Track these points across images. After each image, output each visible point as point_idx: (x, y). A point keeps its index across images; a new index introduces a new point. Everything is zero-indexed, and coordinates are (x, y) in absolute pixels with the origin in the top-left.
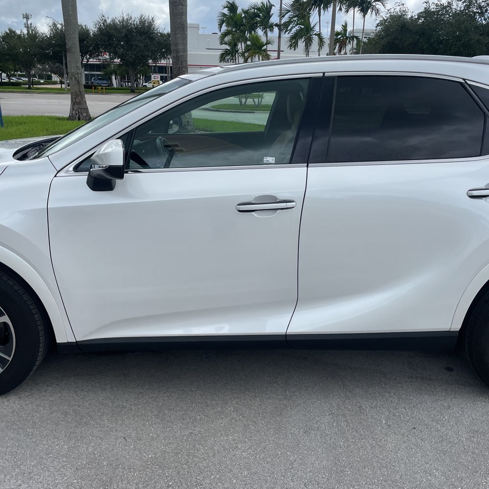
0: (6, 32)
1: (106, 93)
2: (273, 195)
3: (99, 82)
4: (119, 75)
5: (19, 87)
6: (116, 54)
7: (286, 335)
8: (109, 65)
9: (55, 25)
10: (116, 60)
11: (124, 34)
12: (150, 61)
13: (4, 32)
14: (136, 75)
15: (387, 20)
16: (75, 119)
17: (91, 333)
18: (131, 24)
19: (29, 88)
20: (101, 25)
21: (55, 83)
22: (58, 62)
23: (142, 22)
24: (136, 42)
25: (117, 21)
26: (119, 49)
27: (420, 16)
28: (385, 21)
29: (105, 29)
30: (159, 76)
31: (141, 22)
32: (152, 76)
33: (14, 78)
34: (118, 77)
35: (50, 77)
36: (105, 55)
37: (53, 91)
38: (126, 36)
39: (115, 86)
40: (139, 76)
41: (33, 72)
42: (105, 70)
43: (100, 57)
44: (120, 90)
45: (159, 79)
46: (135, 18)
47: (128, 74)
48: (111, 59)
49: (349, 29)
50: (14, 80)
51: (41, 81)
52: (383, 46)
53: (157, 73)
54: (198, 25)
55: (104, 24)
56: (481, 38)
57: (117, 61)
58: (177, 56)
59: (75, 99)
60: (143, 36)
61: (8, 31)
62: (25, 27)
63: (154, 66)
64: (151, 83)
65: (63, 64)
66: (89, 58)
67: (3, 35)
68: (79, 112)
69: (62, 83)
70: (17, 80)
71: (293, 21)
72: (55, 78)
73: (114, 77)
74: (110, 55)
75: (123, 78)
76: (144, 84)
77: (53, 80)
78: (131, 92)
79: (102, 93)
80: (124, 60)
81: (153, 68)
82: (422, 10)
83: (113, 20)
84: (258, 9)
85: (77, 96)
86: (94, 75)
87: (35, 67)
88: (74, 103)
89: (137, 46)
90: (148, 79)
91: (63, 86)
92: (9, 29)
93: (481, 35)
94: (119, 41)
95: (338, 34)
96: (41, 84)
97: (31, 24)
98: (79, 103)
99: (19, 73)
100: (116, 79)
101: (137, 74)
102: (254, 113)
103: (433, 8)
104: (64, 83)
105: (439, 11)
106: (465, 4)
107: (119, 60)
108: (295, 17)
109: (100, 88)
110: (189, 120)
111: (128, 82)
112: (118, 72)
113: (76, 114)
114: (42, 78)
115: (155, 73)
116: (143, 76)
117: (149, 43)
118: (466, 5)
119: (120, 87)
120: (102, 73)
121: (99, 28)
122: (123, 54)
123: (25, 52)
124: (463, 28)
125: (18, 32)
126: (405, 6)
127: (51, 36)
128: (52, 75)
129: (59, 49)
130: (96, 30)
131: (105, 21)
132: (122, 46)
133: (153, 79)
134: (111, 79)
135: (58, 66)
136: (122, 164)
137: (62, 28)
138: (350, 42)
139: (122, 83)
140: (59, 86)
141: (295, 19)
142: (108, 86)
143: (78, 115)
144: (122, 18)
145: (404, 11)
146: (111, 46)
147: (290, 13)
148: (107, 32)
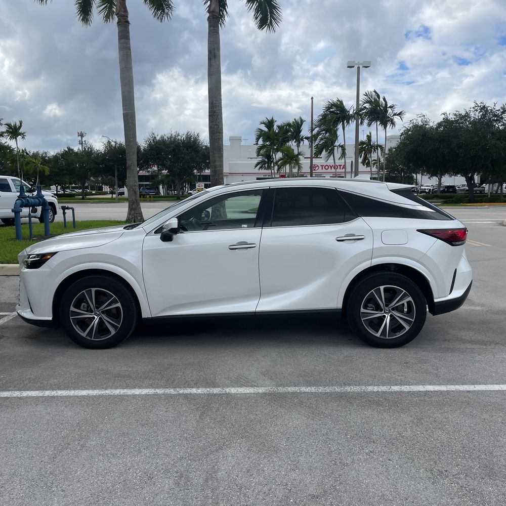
0: (65, 150)
1: (154, 201)
2: (245, 241)
3: (147, 191)
4: (166, 184)
5: (73, 198)
6: (164, 166)
7: (255, 312)
8: (157, 176)
9: (109, 142)
10: (163, 172)
11: (172, 148)
12: (195, 171)
13: (63, 150)
14: (182, 184)
15: (410, 129)
16: (131, 221)
17: (159, 313)
18: (178, 139)
19: (83, 199)
20: (151, 142)
21: (106, 193)
22: (111, 175)
23: (189, 137)
24: (183, 155)
25: (166, 138)
26: (167, 161)
27: (440, 125)
28: (408, 130)
29: (155, 145)
30: (203, 184)
31: (187, 138)
32: (197, 184)
33: (68, 190)
34: (165, 186)
35: (101, 188)
36: (154, 167)
37: (106, 201)
38: (174, 150)
39: (162, 195)
40: (185, 184)
41: (87, 184)
42: (153, 180)
43: (149, 169)
44: (167, 198)
45: (203, 187)
46: (182, 134)
47: (174, 183)
48: (159, 170)
49: (374, 139)
50: (68, 191)
51: (93, 192)
52: (407, 153)
53: (201, 181)
54: (241, 137)
55: (153, 140)
56: (498, 142)
57: (165, 172)
58: (215, 170)
59: (132, 205)
60: (189, 150)
61: (67, 149)
62: (80, 144)
63: (198, 175)
64: (195, 190)
65: (114, 176)
66: (139, 171)
67: (62, 152)
68: (134, 217)
69: (112, 193)
70: (70, 191)
72: (106, 189)
73: (161, 187)
74: (158, 167)
75: (169, 187)
76: (189, 192)
77: (103, 190)
78: (177, 199)
79: (150, 201)
80: (171, 171)
81: (198, 177)
82: (441, 120)
83: (162, 137)
84: (290, 125)
85: (133, 203)
86: (143, 185)
87: (89, 180)
88: (130, 209)
89: (183, 158)
90: (193, 187)
91: (114, 196)
92: (67, 148)
93: (498, 139)
94: (167, 155)
95: (363, 143)
96: (93, 194)
97: (85, 141)
98: (135, 209)
99: (74, 185)
100: (163, 188)
101: (183, 182)
103: (452, 117)
104: (115, 193)
105: (458, 120)
106: (481, 113)
107: (166, 172)
108: (322, 131)
109: (148, 196)
111: (174, 191)
112: (165, 182)
113: (132, 218)
114: (94, 190)
115: (199, 181)
116: (188, 185)
117: (195, 156)
119: (167, 195)
120: (151, 183)
121: (150, 144)
122: (170, 166)
123: (81, 167)
124: (480, 134)
125: (76, 150)
126: (426, 117)
127: (105, 153)
128: (103, 186)
129: (112, 164)
130: (146, 146)
131: (155, 138)
132: (170, 159)
133: (197, 187)
134: (158, 189)
135: (110, 179)
136: (177, 227)
137: (116, 145)
138: (375, 150)
139: (168, 191)
140: (110, 196)
141: (323, 132)
142: (156, 194)
143: (133, 219)
144: (170, 135)
145: (426, 122)
146: (160, 159)
148: (156, 147)
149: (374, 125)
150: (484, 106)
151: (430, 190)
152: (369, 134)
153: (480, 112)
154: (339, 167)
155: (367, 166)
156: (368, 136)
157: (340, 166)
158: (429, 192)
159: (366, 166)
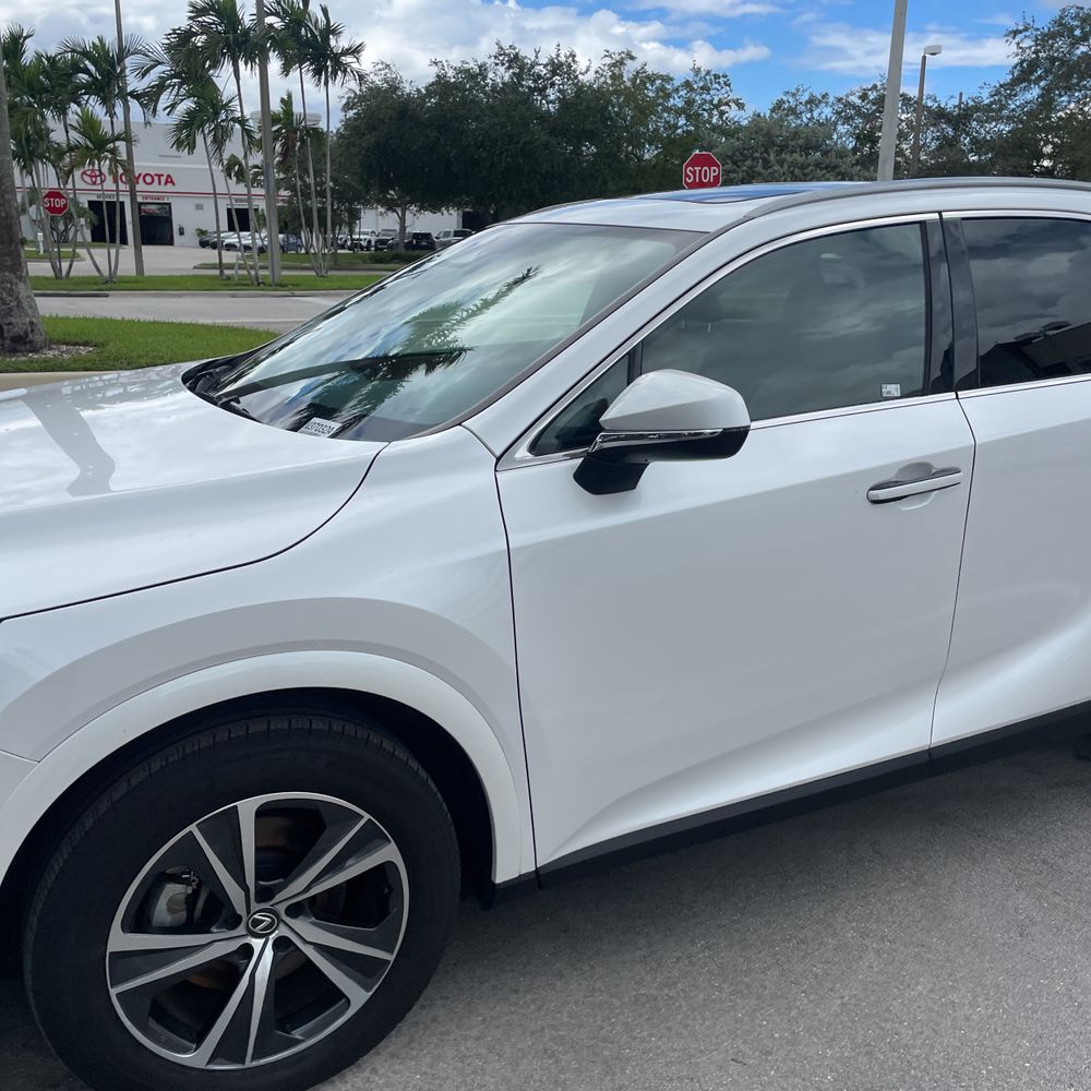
15: (362, 96)
27: (431, 90)
28: (360, 98)
49: (297, 110)
71: (170, 85)
82: (432, 79)
84: (85, 54)
95: (275, 119)
102: (107, 296)
103: (451, 76)
106: (511, 72)
108: (172, 77)
110: (35, 320)
118: (514, 73)
126: (393, 69)
141: (174, 82)
145: (394, 81)
147: (160, 68)
149: (295, 74)
150: (517, 54)
151: (369, 242)
152: (286, 97)
153: (509, 68)
154: (156, 178)
155: (238, 181)
156: (283, 100)
157: (160, 176)
158: (368, 248)
159: (234, 179)
